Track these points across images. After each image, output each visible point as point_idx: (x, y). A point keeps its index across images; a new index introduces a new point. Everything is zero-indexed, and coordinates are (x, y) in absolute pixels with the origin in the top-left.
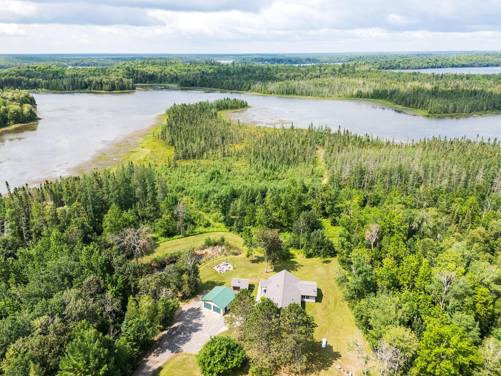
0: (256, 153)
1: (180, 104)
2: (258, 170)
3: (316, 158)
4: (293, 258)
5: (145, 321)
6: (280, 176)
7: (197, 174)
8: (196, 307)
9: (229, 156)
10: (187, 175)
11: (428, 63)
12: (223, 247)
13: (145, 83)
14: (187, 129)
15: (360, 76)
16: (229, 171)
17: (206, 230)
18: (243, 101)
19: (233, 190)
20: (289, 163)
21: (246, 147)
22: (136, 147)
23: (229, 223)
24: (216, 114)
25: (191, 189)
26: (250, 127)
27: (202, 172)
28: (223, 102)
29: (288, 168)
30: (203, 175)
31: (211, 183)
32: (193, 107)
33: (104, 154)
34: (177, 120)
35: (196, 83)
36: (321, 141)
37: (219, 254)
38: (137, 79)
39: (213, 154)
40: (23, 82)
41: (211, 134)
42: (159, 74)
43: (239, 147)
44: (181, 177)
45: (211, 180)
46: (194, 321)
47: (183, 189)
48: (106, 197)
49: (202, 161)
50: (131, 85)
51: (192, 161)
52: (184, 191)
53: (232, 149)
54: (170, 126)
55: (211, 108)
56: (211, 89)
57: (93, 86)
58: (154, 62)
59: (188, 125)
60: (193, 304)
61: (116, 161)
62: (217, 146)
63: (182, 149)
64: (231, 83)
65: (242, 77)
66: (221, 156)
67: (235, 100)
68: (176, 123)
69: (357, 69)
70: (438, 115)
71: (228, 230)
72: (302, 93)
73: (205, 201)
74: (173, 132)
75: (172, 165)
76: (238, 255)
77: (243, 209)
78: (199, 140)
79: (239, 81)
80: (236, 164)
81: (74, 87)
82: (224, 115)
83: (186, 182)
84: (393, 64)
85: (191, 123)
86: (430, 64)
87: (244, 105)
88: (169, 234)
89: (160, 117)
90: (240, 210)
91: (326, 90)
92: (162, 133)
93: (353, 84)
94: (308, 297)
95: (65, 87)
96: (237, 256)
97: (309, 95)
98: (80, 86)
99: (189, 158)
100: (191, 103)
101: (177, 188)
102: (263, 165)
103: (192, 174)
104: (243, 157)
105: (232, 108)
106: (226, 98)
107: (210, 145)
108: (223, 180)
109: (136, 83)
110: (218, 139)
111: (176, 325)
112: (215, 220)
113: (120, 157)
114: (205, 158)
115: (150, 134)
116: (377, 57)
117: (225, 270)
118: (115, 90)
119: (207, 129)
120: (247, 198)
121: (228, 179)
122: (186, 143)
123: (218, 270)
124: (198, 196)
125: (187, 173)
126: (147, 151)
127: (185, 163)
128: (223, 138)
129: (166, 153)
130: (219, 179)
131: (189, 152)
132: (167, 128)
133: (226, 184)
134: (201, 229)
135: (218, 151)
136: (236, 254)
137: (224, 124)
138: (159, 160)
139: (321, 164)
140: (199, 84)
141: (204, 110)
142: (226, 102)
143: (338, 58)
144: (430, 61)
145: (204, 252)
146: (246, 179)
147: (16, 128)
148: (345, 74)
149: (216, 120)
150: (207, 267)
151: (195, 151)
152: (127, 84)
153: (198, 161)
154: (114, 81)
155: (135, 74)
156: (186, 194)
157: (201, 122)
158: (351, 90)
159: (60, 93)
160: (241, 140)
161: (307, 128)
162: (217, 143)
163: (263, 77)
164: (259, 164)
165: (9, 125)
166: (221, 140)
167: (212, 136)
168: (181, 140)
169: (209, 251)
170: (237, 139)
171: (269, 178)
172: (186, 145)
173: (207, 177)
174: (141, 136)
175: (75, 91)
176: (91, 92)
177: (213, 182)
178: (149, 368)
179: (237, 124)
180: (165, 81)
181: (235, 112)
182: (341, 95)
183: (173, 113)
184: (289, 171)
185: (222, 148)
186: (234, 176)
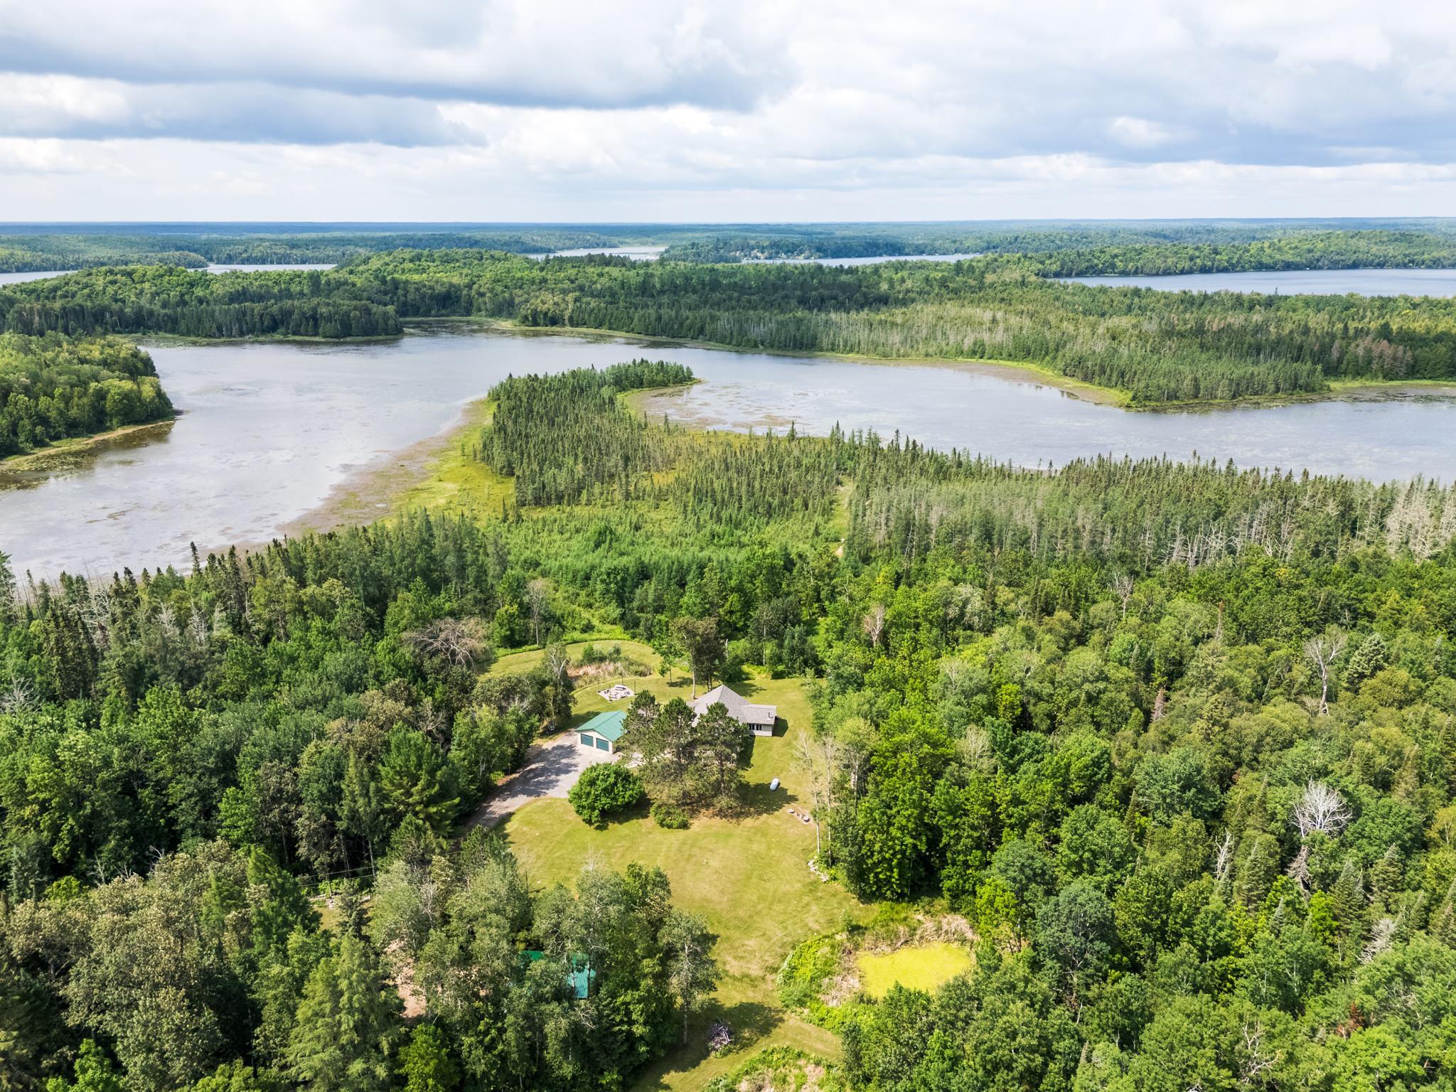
0: (700, 490)
1: (523, 375)
2: (699, 527)
3: (831, 503)
4: (748, 679)
5: (488, 738)
6: (745, 540)
7: (567, 535)
8: (567, 744)
9: (638, 498)
10: (544, 536)
11: (1191, 259)
12: (619, 664)
13: (427, 314)
14: (541, 436)
15: (994, 299)
16: (637, 528)
17: (586, 636)
18: (681, 368)
19: (642, 563)
20: (770, 513)
21: (677, 480)
22: (423, 480)
23: (630, 623)
24: (612, 401)
25: (553, 564)
26: (692, 432)
27: (577, 531)
28: (631, 370)
29: (768, 523)
30: (580, 537)
31: (597, 552)
32: (556, 384)
33: (354, 494)
34: (517, 416)
35: (562, 316)
36: (850, 464)
37: (610, 674)
38: (405, 304)
39: (602, 494)
40: (108, 315)
41: (600, 449)
42: (465, 292)
43: (663, 479)
44: (533, 541)
45: (597, 545)
46: (564, 761)
47: (538, 564)
48: (387, 572)
49: (577, 510)
50: (391, 322)
51: (554, 510)
52: (539, 569)
53: (645, 483)
54: (501, 429)
55: (600, 386)
56: (602, 331)
57: (292, 324)
58: (447, 255)
59: (544, 428)
60: (562, 740)
61: (383, 509)
62: (612, 476)
63: (534, 483)
64: (653, 317)
65: (683, 301)
66: (620, 497)
67: (661, 364)
68: (515, 422)
69: (990, 278)
70: (1154, 404)
71: (628, 637)
72: (833, 344)
73: (583, 586)
74: (509, 445)
75: (511, 519)
76: (645, 675)
77: (659, 598)
78: (571, 462)
79: (673, 313)
80: (654, 515)
81: (244, 328)
82: (634, 403)
83: (543, 551)
84: (1096, 261)
85: (552, 423)
86: (1198, 260)
87: (682, 378)
88: (514, 641)
89: (475, 407)
90: (654, 601)
91: (896, 338)
92: (485, 446)
93: (969, 322)
94: (759, 727)
95: (219, 329)
96: (642, 678)
97: (851, 351)
98: (258, 326)
99: (549, 504)
100: (552, 374)
101: (525, 561)
102: (711, 517)
103: (556, 536)
104: (671, 499)
105: (653, 384)
106: (638, 361)
107: (596, 475)
108: (623, 547)
109: (404, 314)
110: (614, 461)
111: (533, 766)
112: (603, 620)
113: (391, 501)
114: (584, 502)
115: (454, 449)
116: (1061, 239)
117: (619, 697)
118: (350, 335)
119: (589, 437)
120: (670, 579)
121: (632, 543)
122: (541, 469)
123: (606, 697)
124: (570, 575)
125: (545, 534)
126: (451, 487)
127: (539, 514)
128: (627, 459)
129: (495, 491)
130: (614, 544)
131: (547, 489)
132: (495, 436)
133: (628, 554)
134: (577, 635)
135: (615, 486)
136: (642, 674)
137: (631, 424)
138: (481, 508)
139: (841, 515)
140: (571, 319)
141: (582, 391)
142: (639, 370)
143: (955, 242)
144: (1197, 254)
145: (581, 672)
146: (672, 545)
147: (127, 435)
148: (956, 291)
149: (612, 416)
150: (588, 693)
151: (562, 488)
152: (381, 320)
153: (568, 509)
154: (347, 314)
155: (400, 292)
156: (544, 574)
157: (576, 422)
158: (959, 338)
159: (208, 345)
160: (669, 463)
161: (826, 434)
162: (613, 470)
163: (738, 300)
164: (705, 516)
165: (110, 429)
166: (621, 463)
167: (600, 453)
168: (529, 464)
169: (591, 670)
170: (660, 459)
171: (723, 542)
172: (541, 474)
173: (588, 540)
174: (433, 454)
175: (247, 337)
176: (289, 342)
177: (600, 551)
178: (493, 813)
179: (661, 424)
180: (480, 310)
181: (662, 395)
182: (931, 350)
183: (509, 398)
184: (768, 529)
185: (624, 481)
186: (648, 538)
